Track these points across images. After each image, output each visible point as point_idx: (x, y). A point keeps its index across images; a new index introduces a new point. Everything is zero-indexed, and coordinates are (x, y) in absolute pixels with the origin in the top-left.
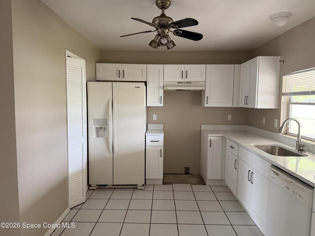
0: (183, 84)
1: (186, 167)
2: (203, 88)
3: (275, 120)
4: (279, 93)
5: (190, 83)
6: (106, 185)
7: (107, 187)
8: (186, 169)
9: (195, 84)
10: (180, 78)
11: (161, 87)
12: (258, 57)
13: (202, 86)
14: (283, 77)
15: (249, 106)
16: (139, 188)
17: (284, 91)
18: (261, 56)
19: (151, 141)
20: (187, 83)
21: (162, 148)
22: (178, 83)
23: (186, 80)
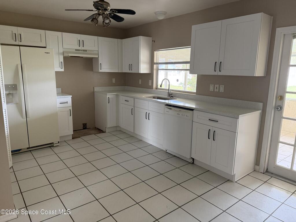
0: (80, 51)
1: (84, 123)
2: (97, 56)
3: (149, 81)
4: (152, 63)
5: (86, 51)
6: (20, 150)
7: (21, 151)
8: (84, 124)
9: (90, 52)
10: (78, 46)
11: (61, 54)
12: (140, 36)
13: (95, 54)
14: (155, 52)
15: (133, 71)
16: (55, 145)
17: (155, 61)
18: (142, 36)
19: (60, 103)
20: (84, 51)
21: (71, 108)
22: (76, 50)
23: (83, 48)
